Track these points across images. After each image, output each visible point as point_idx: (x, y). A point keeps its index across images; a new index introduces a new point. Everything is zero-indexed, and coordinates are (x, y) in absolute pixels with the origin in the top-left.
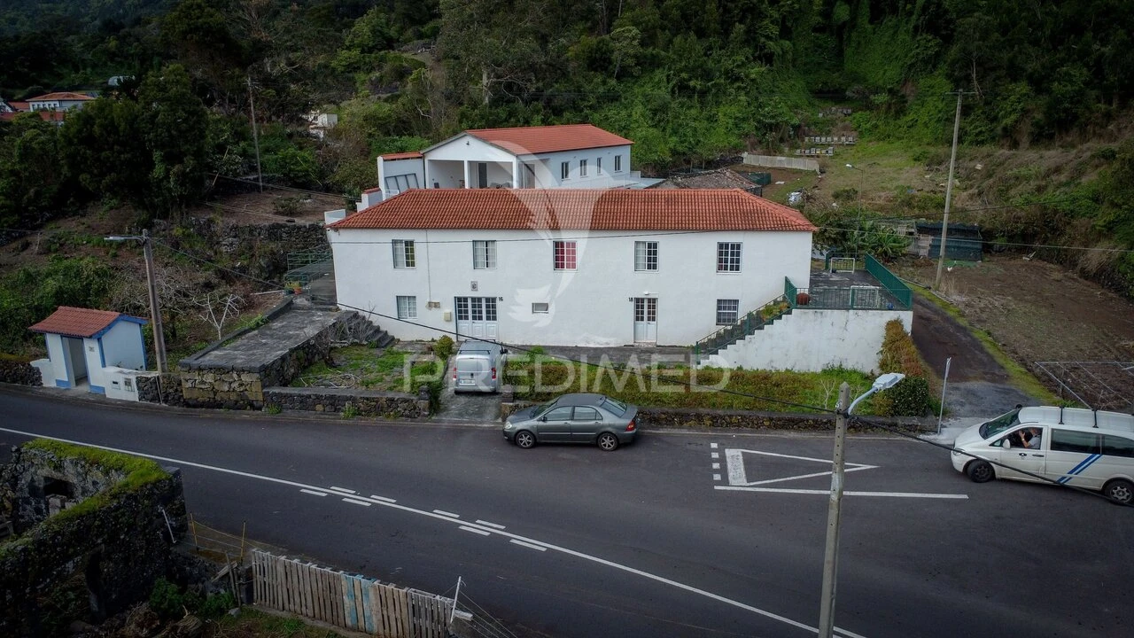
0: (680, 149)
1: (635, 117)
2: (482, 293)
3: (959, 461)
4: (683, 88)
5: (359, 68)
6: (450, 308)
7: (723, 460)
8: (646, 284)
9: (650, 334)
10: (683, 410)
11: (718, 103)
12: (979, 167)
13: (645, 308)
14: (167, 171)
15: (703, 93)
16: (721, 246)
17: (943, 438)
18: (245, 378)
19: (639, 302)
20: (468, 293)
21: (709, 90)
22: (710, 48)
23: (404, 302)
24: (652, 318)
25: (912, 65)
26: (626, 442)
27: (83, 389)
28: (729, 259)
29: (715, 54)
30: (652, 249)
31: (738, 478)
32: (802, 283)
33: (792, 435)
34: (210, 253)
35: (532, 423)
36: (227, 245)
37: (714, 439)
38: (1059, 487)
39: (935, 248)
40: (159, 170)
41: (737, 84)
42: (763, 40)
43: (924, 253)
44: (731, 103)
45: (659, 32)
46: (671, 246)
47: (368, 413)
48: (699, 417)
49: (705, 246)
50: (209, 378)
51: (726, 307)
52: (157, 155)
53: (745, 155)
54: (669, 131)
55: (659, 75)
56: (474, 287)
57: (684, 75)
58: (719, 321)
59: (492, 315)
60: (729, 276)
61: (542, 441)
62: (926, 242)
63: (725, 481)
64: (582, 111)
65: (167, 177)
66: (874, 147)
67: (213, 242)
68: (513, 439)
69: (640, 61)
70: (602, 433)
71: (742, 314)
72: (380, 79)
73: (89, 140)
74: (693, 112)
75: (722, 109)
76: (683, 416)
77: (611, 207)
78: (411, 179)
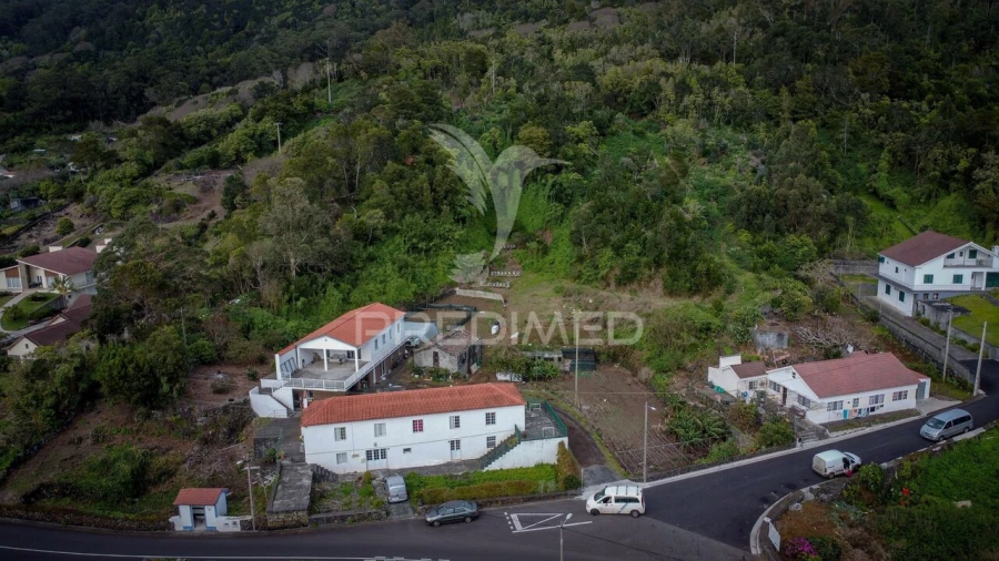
0: (419, 292)
1: (388, 272)
2: (380, 447)
3: (589, 509)
4: (414, 248)
5: (138, 201)
6: (364, 456)
7: (511, 520)
8: (455, 434)
9: (458, 456)
10: (490, 499)
11: (437, 255)
12: (591, 301)
13: (455, 445)
14: (171, 388)
15: (427, 251)
16: (487, 415)
17: (583, 497)
18: (300, 514)
19: (452, 442)
20: (372, 447)
21: (431, 248)
22: (428, 218)
23: (341, 457)
24: (458, 448)
25: (549, 221)
26: (474, 517)
27: (200, 529)
28: (490, 419)
29: (431, 221)
30: (457, 419)
31: (519, 528)
32: (522, 426)
33: (531, 504)
34: (192, 428)
35: (439, 517)
36: (200, 422)
37: (504, 511)
38: (619, 514)
39: (573, 366)
40: (166, 388)
41: (448, 242)
42: (459, 209)
43: (567, 369)
44: (445, 255)
45: (395, 211)
46: (464, 416)
47: (359, 520)
48: (497, 502)
49: (480, 415)
50: (282, 516)
51: (491, 440)
52: (164, 380)
53: (457, 289)
54: (410, 279)
55: (398, 239)
56: (375, 445)
57: (415, 240)
58: (488, 446)
59: (384, 456)
60: (491, 426)
61: (442, 522)
62: (568, 362)
63: (515, 529)
64: (354, 271)
65: (171, 391)
66: (532, 276)
67: (193, 420)
68: (431, 524)
69: (386, 230)
70: (466, 516)
71: (498, 442)
72: (160, 212)
73: (124, 377)
74: (422, 263)
75: (440, 258)
76: (491, 503)
77: (435, 399)
78: (292, 362)
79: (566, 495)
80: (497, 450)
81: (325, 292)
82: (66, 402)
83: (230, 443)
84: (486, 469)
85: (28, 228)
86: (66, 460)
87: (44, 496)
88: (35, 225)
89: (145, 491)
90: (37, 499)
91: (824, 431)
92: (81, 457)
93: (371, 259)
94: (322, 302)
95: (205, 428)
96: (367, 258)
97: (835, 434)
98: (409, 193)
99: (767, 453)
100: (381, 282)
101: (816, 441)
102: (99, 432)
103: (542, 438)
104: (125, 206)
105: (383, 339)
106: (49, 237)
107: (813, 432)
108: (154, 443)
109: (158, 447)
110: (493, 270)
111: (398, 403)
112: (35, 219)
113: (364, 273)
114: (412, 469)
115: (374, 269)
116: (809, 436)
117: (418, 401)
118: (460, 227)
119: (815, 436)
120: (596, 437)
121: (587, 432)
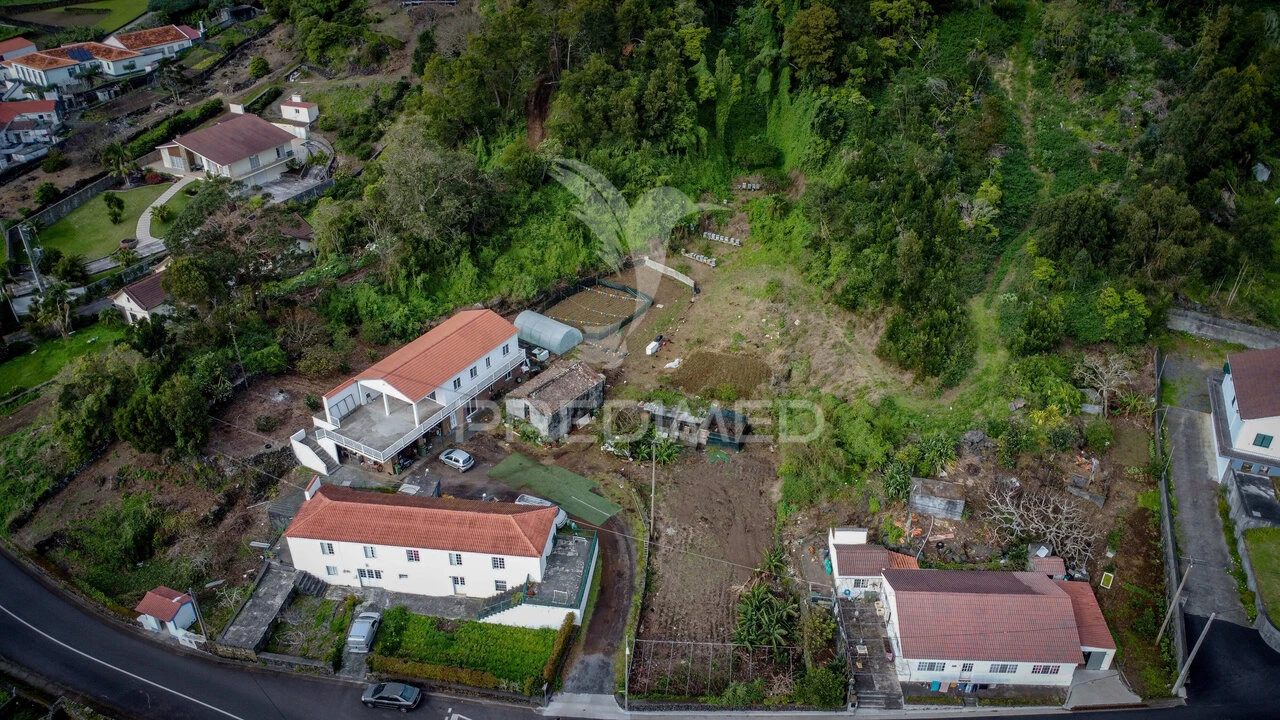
0: (589, 262)
2: (373, 567)
5: (337, 40)
6: (356, 573)
8: (457, 571)
9: (461, 591)
12: (797, 323)
13: (458, 580)
16: (495, 559)
18: (247, 651)
19: (455, 578)
20: (363, 567)
23: (331, 569)
24: (463, 584)
25: (804, 164)
27: (166, 633)
28: (499, 563)
30: (459, 557)
32: (537, 577)
33: (487, 701)
34: (218, 479)
36: (228, 471)
37: (449, 704)
42: (677, 137)
46: (468, 557)
47: (307, 670)
49: (486, 558)
50: (231, 649)
51: (500, 583)
52: (177, 433)
56: (368, 565)
58: (497, 588)
59: (378, 576)
60: (499, 571)
66: (755, 248)
67: (219, 470)
71: (508, 587)
72: (359, 59)
76: (444, 688)
77: (439, 527)
78: (349, 400)
79: (528, 702)
80: (505, 599)
81: (458, 263)
82: (97, 432)
83: (256, 501)
84: (481, 621)
85: (223, 63)
86: (85, 504)
87: (58, 545)
88: (232, 58)
89: (152, 554)
90: (52, 547)
91: (900, 697)
92: (99, 504)
93: (535, 210)
94: (455, 274)
95: (234, 479)
96: (529, 210)
97: (911, 707)
98: (606, 110)
99: (802, 709)
100: (539, 247)
101: (879, 709)
102: (121, 473)
103: (549, 603)
104: (321, 47)
105: (473, 373)
106: (242, 79)
107: (884, 693)
108: (174, 496)
109: (174, 502)
110: (708, 230)
111: (396, 524)
112: (235, 48)
113: (520, 231)
114: (409, 596)
115: (536, 226)
116: (873, 698)
117: (419, 525)
118: (677, 161)
119: (882, 701)
120: (637, 599)
121: (632, 588)
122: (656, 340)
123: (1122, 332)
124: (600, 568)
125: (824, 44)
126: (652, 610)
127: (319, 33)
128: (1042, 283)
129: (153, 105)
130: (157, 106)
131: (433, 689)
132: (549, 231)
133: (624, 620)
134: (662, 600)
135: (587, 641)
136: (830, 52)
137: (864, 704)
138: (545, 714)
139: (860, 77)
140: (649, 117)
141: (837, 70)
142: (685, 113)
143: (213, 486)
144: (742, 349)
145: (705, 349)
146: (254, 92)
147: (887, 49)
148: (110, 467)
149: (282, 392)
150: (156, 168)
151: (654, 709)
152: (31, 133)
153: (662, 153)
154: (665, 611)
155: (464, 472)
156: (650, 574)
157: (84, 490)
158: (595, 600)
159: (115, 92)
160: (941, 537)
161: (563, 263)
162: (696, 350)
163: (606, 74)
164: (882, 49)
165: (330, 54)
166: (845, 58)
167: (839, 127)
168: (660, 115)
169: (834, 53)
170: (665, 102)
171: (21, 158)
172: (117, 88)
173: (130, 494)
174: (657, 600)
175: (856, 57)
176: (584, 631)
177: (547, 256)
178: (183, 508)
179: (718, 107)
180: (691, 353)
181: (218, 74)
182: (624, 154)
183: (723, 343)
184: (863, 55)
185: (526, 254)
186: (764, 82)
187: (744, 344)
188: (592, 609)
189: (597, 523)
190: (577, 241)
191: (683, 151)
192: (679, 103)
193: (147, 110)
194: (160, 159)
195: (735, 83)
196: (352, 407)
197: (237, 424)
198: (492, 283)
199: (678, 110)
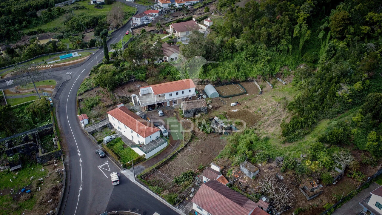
6: (118, 127)
7: (104, 164)
19: (132, 136)
28: (138, 136)
37: (109, 161)
51: (139, 141)
63: (100, 166)
77: (132, 123)
78: (147, 91)
80: (137, 145)
84: (131, 148)
85: (201, 7)
86: (91, 95)
87: (83, 101)
88: (204, 6)
90: (81, 101)
91: (189, 212)
100: (224, 69)
101: (183, 212)
102: (99, 91)
103: (142, 150)
104: (221, 6)
105: (177, 94)
106: (202, 12)
107: (186, 209)
108: (105, 99)
109: (104, 100)
110: (279, 77)
111: (126, 118)
112: (206, 4)
113: (221, 64)
114: (125, 137)
115: (226, 63)
116: (182, 208)
117: (129, 121)
118: (279, 54)
119: (185, 211)
120: (165, 160)
121: (166, 157)
122: (236, 103)
123: (372, 150)
124: (164, 149)
125: (340, 25)
126: (168, 165)
127: (222, 2)
128: (353, 122)
129: (179, 15)
130: (180, 16)
131: (109, 156)
132: (229, 65)
133: (157, 163)
134: (172, 164)
135: (145, 163)
136: (341, 28)
137: (180, 208)
138: (121, 172)
139: (349, 38)
140: (272, 38)
141: (343, 34)
142: (285, 39)
143: (113, 100)
144: (258, 113)
145: (248, 110)
146: (202, 16)
147: (364, 30)
148: (98, 89)
149: (140, 85)
150: (167, 30)
151: (140, 183)
152: (151, 17)
153: (274, 50)
154: (171, 166)
155: (160, 116)
156: (174, 156)
157: (92, 92)
158: (156, 155)
159: (175, 11)
160: (242, 181)
161: (229, 75)
162: (246, 109)
163: (266, 23)
164: (361, 30)
165: (223, 9)
166: (346, 31)
167: (332, 54)
168: (276, 38)
169: (342, 29)
170: (278, 34)
171: (145, 23)
172: (175, 10)
173: (98, 95)
174: (171, 163)
175: (350, 31)
176: (147, 160)
177: (225, 72)
178: (105, 102)
179: (301, 40)
180: (243, 109)
181: (198, 10)
182: (261, 48)
183: (254, 110)
184: (352, 30)
185: (220, 70)
186: (321, 35)
187: (259, 112)
188: (153, 157)
189: (174, 139)
190: (236, 70)
191: (281, 51)
192: (283, 36)
193: (177, 16)
194: (169, 29)
195: (308, 33)
196: (147, 93)
197: (126, 88)
198: (208, 75)
199: (283, 38)
